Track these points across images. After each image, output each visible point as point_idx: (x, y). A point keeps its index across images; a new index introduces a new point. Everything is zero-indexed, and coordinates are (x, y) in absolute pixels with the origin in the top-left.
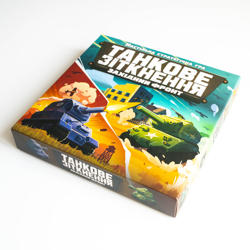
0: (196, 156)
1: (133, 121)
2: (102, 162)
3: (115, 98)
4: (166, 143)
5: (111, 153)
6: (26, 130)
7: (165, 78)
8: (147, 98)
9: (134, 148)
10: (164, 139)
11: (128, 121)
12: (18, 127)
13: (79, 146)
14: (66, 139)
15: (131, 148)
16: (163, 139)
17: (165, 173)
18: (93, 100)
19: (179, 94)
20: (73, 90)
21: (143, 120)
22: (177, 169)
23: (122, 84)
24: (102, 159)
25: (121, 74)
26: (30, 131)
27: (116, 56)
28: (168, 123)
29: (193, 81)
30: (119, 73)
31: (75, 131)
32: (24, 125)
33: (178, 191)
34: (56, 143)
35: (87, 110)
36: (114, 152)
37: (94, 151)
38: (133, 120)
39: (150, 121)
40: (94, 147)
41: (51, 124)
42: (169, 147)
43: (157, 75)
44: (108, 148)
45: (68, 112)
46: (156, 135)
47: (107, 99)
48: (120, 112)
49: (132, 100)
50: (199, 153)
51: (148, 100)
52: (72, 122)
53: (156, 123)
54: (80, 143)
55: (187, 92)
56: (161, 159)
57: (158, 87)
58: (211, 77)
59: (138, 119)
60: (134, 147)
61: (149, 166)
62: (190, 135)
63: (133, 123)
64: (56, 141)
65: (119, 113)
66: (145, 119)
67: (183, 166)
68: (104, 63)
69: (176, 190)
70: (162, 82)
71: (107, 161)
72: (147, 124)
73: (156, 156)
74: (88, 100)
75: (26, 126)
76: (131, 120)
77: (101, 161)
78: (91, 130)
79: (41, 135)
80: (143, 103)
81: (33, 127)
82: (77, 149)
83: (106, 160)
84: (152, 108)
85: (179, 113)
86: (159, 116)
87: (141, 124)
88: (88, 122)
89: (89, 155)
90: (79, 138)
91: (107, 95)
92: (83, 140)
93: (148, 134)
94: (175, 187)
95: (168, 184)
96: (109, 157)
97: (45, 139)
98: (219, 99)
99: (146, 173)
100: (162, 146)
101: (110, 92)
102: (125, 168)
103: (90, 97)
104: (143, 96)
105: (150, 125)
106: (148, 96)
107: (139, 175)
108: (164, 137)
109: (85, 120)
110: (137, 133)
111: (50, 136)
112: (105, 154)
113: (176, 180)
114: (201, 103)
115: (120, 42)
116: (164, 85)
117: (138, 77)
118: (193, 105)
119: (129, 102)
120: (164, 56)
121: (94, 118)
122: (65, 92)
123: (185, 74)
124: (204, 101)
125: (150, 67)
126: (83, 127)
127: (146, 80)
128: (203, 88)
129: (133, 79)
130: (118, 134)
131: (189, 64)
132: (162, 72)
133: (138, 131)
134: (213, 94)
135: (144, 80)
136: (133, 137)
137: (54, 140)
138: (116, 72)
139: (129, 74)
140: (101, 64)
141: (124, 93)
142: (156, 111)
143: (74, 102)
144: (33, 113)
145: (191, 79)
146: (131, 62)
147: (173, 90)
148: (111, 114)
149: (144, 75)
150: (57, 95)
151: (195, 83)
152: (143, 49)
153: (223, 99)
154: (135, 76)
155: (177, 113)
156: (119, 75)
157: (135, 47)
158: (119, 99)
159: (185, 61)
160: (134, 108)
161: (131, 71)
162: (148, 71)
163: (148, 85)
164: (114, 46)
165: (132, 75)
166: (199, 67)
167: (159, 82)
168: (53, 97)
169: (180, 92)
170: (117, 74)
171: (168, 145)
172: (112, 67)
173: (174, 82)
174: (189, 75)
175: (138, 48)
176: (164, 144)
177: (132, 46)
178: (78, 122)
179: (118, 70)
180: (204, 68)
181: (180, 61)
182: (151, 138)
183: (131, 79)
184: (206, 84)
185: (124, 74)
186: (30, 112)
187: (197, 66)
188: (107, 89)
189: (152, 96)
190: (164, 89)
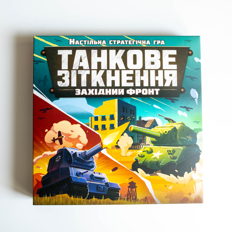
0: (201, 156)
1: (134, 147)
2: (131, 200)
3: (104, 127)
4: (172, 157)
5: (134, 190)
6: (49, 201)
7: (133, 76)
8: (132, 113)
9: (150, 175)
10: (169, 153)
11: (130, 149)
12: (39, 201)
13: (105, 195)
14: (88, 193)
15: (147, 177)
16: (168, 154)
17: (184, 186)
18: (85, 140)
19: (157, 93)
20: (59, 136)
21: (142, 142)
22: (192, 177)
23: (99, 106)
24: (130, 198)
25: (91, 92)
26: (52, 200)
27: (70, 68)
28: (164, 134)
29: (161, 68)
30: (88, 92)
31: (91, 182)
32: (43, 197)
33: (200, 196)
34: (84, 201)
35: (87, 154)
36: (136, 187)
37: (120, 194)
38: (134, 146)
39: (148, 139)
40: (118, 190)
41: (66, 185)
42: (176, 160)
43: (125, 78)
44: (129, 185)
45: (72, 165)
46: (160, 153)
47: (96, 132)
48: (117, 142)
49: (120, 123)
50: (201, 152)
51: (133, 115)
52: (83, 174)
54: (103, 191)
55: (163, 86)
56: (176, 175)
57: (134, 93)
58: (174, 52)
59: (137, 143)
60: (149, 174)
61: (169, 186)
62: (187, 138)
63: (135, 149)
64: (82, 199)
65: (117, 143)
66: (143, 140)
67: (194, 172)
68: (64, 83)
69: (199, 196)
70: (134, 84)
71: (135, 198)
72: (147, 145)
73: (171, 175)
74: (80, 143)
75: (45, 197)
76: (131, 147)
77: (130, 200)
78: (104, 174)
79: (66, 200)
80: (131, 121)
81: (52, 196)
82: (104, 199)
83: (134, 197)
84: (142, 123)
85: (168, 117)
86: (152, 129)
87: (142, 147)
88: (96, 167)
89: (118, 199)
90: (100, 187)
91: (93, 127)
92: (104, 188)
93: (154, 155)
94: (197, 194)
95: (192, 194)
96: (134, 193)
97: (71, 201)
98: (193, 80)
99: (170, 193)
100: (170, 162)
101: (95, 123)
102: (153, 197)
103: (80, 137)
104: (127, 112)
105: (150, 144)
106: (131, 110)
107: (166, 197)
108: (168, 151)
109: (93, 167)
110: (144, 158)
111: (74, 197)
112: (130, 192)
113: (195, 188)
114: (181, 95)
115: (61, 41)
116: (138, 88)
117: (109, 88)
118: (175, 101)
119: (119, 126)
120: (118, 44)
121: (99, 160)
122: (53, 142)
123: (149, 61)
124: (182, 90)
125: (113, 66)
126: (96, 175)
127: (118, 88)
128: (175, 73)
129: (105, 92)
130: (129, 167)
131: (147, 44)
132: (127, 69)
133: (144, 156)
134: (186, 76)
135: (116, 90)
136: (143, 165)
137: (79, 199)
138: (84, 92)
139: (98, 87)
140: (62, 86)
141: (108, 117)
142: (148, 125)
143: (70, 150)
144: (40, 180)
145: (158, 67)
146: (90, 70)
147: (149, 90)
148: (110, 148)
149: (113, 82)
150: (47, 149)
151: (165, 70)
152: (91, 41)
153: (196, 78)
154: (106, 88)
155: (166, 118)
156: (89, 94)
157: (81, 41)
158: (108, 127)
159: (141, 41)
160: (127, 131)
161: (97, 82)
162: (113, 75)
163: (123, 94)
164: (59, 51)
165: (102, 88)
166: (158, 44)
167: (131, 84)
168: (46, 153)
169: (157, 90)
170: (86, 94)
171: (175, 158)
172: (75, 86)
173: (145, 78)
174: (154, 60)
175: (85, 44)
176: (171, 158)
177: (77, 42)
178: (88, 171)
179: (84, 88)
180: (163, 42)
181: (137, 44)
182: (158, 158)
183: (103, 93)
184: (175, 67)
185: (93, 90)
186: (36, 179)
187: (156, 42)
188: (89, 119)
189: (135, 108)
190: (141, 92)
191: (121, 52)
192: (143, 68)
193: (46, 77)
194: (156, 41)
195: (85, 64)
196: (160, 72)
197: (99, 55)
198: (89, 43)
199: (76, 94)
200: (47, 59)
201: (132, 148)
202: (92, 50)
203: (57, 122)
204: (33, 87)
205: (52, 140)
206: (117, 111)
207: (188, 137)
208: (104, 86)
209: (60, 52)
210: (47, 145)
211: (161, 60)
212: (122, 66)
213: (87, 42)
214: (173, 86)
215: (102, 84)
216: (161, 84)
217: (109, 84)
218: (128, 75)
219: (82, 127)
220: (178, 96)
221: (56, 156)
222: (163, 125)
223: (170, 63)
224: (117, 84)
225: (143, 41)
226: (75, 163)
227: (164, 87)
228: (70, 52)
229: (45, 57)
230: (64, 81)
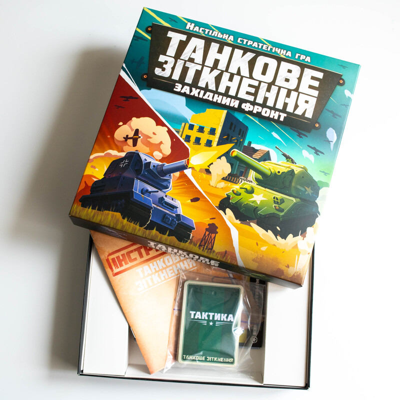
0: (317, 220)
2: (205, 249)
3: (198, 141)
4: (277, 208)
5: (213, 235)
6: (92, 215)
7: (257, 88)
8: (241, 134)
9: (240, 222)
10: (275, 201)
11: (223, 179)
12: (78, 212)
13: (170, 230)
14: (149, 221)
15: (236, 223)
16: (273, 202)
17: (284, 252)
18: (167, 149)
19: (282, 119)
20: (135, 135)
21: (243, 175)
22: (297, 244)
23: (200, 112)
24: (204, 246)
25: (195, 92)
26: (97, 215)
27: (177, 56)
28: (275, 173)
29: (297, 90)
30: (191, 91)
31: (158, 208)
32: (86, 208)
33: (302, 275)
34: (139, 230)
35: (164, 168)
36: (217, 233)
37: (191, 235)
38: (230, 177)
39: (252, 174)
40: (190, 229)
41: (123, 200)
42: (282, 214)
43: (245, 88)
44: (208, 227)
45: (139, 177)
46: (263, 197)
47: (185, 144)
48: (210, 165)
49: (221, 142)
50: (320, 215)
51: (242, 136)
52: (150, 192)
53: (260, 177)
54: (170, 225)
55: (292, 112)
56: (276, 233)
57: (251, 109)
58: (320, 75)
59: (236, 174)
60: (240, 220)
61: (263, 246)
62: (305, 189)
63: (230, 181)
64: (138, 227)
65: (208, 166)
66: (245, 173)
67: (302, 238)
68: (164, 72)
69: (300, 273)
70: (255, 99)
71: (211, 248)
72: (249, 181)
73: (269, 231)
74: (160, 151)
75: (89, 208)
76: (226, 177)
77: (204, 248)
78: (179, 202)
79: (115, 221)
80: (236, 143)
81: (99, 210)
82: (169, 235)
83: (210, 246)
84: (251, 151)
85: (288, 154)
86: (262, 163)
87: (241, 182)
88: (171, 189)
89: (187, 241)
90: (167, 218)
91: (184, 136)
92: (173, 220)
93: (253, 197)
94: (298, 270)
95: (290, 267)
96: (211, 241)
97: (121, 225)
98: (335, 117)
99: (261, 256)
100: (274, 213)
101: (187, 132)
102: (235, 254)
103: (162, 144)
104: (234, 131)
105: (253, 181)
106: (240, 130)
107: (254, 260)
108: (274, 198)
109: (167, 187)
110: (239, 197)
111: (127, 221)
112: (207, 238)
113: (298, 260)
114: (313, 131)
115: (177, 22)
116: (259, 104)
117: (220, 94)
118: (303, 136)
119: (218, 145)
120: (248, 44)
121: (177, 181)
122: (124, 140)
123: (284, 76)
124: (317, 125)
125: (233, 69)
126: (167, 200)
127: (231, 97)
128: (313, 101)
129: (213, 98)
130: (215, 203)
131: (287, 55)
132: (251, 77)
133: (240, 194)
134: (326, 109)
135: (229, 99)
136: (235, 205)
137: (135, 225)
138: (186, 90)
139: (206, 89)
140: (160, 75)
141: (207, 130)
142: (257, 155)
143: (143, 157)
144: (90, 184)
145: (294, 87)
146: (203, 65)
147: (273, 111)
148: (198, 171)
149: (228, 88)
150: (114, 147)
152: (214, 32)
153: (340, 116)
154: (216, 92)
155: (284, 154)
156: (192, 94)
157: (201, 29)
158: (203, 141)
159: (280, 49)
160: (227, 154)
161: (207, 83)
162: (231, 79)
163: (236, 106)
164: (169, 32)
165: (211, 91)
166: (301, 59)
167: (251, 98)
168: (110, 151)
169: (283, 115)
170: (188, 93)
171: (282, 210)
172: (177, 79)
173: (271, 96)
174: (291, 77)
175: (206, 33)
176: (276, 209)
177: (197, 29)
178: (158, 191)
179: (188, 85)
180: (308, 59)
181: (273, 51)
182: (259, 203)
183: (210, 99)
184: (316, 93)
185: (198, 90)
186: (85, 182)
187: (299, 57)
188: (181, 125)
189: (247, 128)
190: (260, 111)
191: (250, 56)
192: (273, 83)
193: (142, 58)
194: (300, 55)
195: (198, 57)
196: (294, 94)
197: (220, 51)
198: (212, 33)
199: (175, 89)
200: (151, 37)
201: (227, 179)
202: (213, 43)
203: (138, 117)
204: (123, 66)
205: (124, 138)
206: (222, 125)
207: (306, 188)
208: (214, 89)
209: (170, 34)
210: (115, 143)
211: (300, 79)
212: (245, 72)
213: (209, 32)
214: (305, 116)
215: (212, 87)
216: (290, 109)
217: (222, 89)
218: (250, 86)
219: (169, 132)
220: (309, 131)
221: (122, 159)
222: (278, 161)
223: (311, 87)
224: (232, 92)
225: (282, 50)
226: (144, 176)
227: (293, 114)
228: (184, 38)
229: (150, 35)
230: (164, 69)
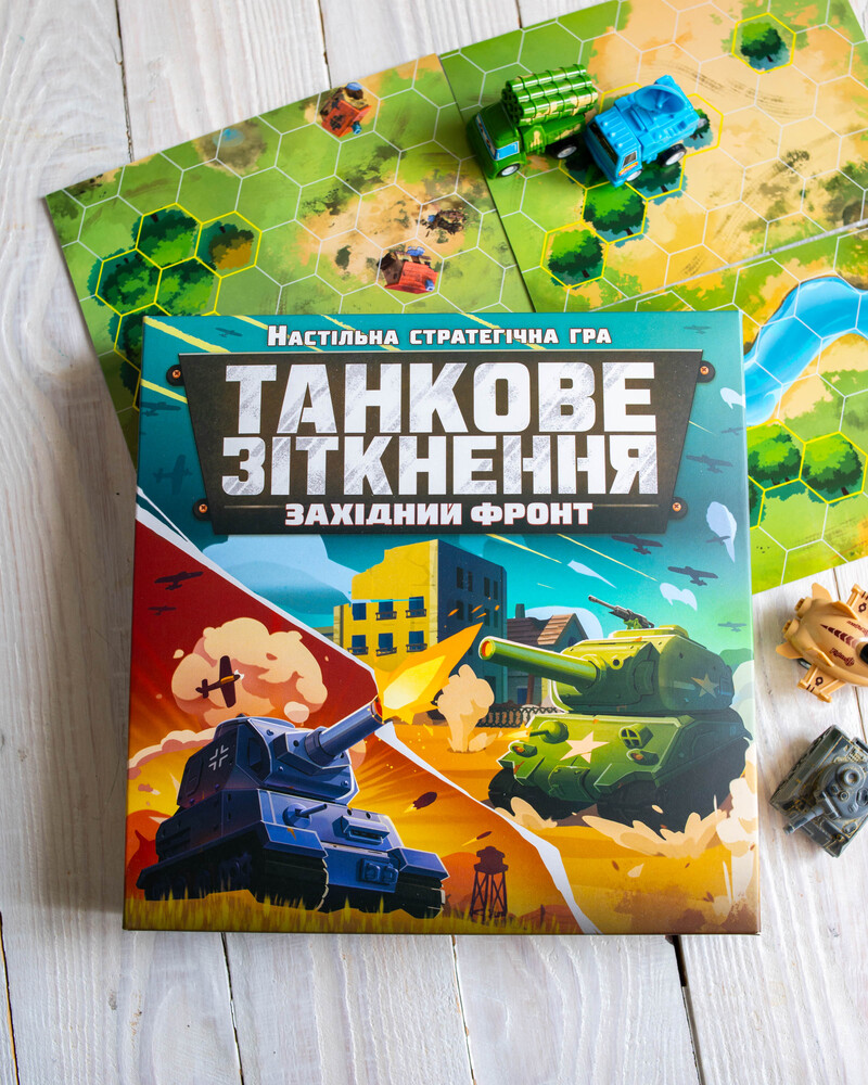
0: (749, 754)
1: (498, 718)
2: (487, 919)
3: (386, 643)
4: (640, 756)
5: (497, 878)
6: (180, 915)
7: (497, 455)
8: (492, 593)
9: (556, 823)
10: (627, 741)
12: (143, 915)
13: (386, 896)
14: (327, 889)
15: (547, 829)
16: (624, 744)
17: (688, 865)
18: (316, 690)
19: (583, 520)
20: (222, 675)
21: (528, 700)
22: (716, 834)
23: (369, 565)
24: (484, 910)
25: (342, 514)
26: (194, 912)
27: (268, 430)
28: (609, 669)
29: (598, 428)
30: (330, 514)
31: (339, 848)
32: (159, 900)
33: (750, 907)
34: (309, 918)
35: (323, 741)
36: (506, 868)
37: (443, 893)
38: (497, 714)
39: (551, 690)
40: (435, 878)
41: (246, 855)
42: (656, 769)
43: (465, 466)
44: (478, 860)
45: (268, 782)
46: (595, 740)
47: (358, 660)
48: (436, 698)
49: (443, 634)
50: (751, 739)
51: (496, 598)
52: (306, 815)
53: (572, 690)
54: (382, 883)
55: (604, 492)
56: (655, 824)
57: (497, 518)
58: (646, 370)
59: (510, 701)
60: (553, 819)
61: (631, 865)
62: (696, 684)
63: (500, 725)
64: (302, 911)
65: (433, 703)
66: (532, 691)
67: (725, 813)
68: (247, 483)
69: (745, 906)
70: (500, 486)
71: (501, 910)
72: (546, 709)
73: (635, 823)
74: (300, 699)
75: (167, 899)
76: (487, 717)
77: (483, 916)
78: (387, 817)
79: (243, 913)
80: (486, 621)
81: (193, 895)
82: (386, 911)
83: (498, 908)
84: (529, 630)
85: (625, 609)
86: (566, 653)
87: (529, 718)
88: (356, 790)
89: (436, 912)
90: (369, 868)
91: (348, 642)
92: (384, 869)
93: (570, 748)
94: (737, 899)
95: (716, 899)
96: (498, 892)
97: (261, 919)
98: (718, 471)
99: (634, 894)
100: (634, 773)
101: (353, 627)
102: (568, 908)
103: (299, 680)
104: (470, 589)
105: (558, 708)
106: (487, 581)
107: (618, 909)
108: (624, 733)
109: (344, 789)
110: (536, 759)
111: (272, 903)
112: (483, 889)
113: (730, 874)
114: (672, 525)
115: (239, 335)
116: (513, 499)
117: (406, 500)
118: (650, 548)
119: (440, 639)
120: (440, 341)
121: (366, 766)
122: (199, 694)
123: (555, 403)
124: (678, 507)
125: (421, 423)
126: (355, 821)
127: (438, 499)
128: (648, 446)
129: (392, 516)
130: (477, 793)
131: (547, 341)
132: (473, 430)
133: (534, 752)
134: (688, 457)
135: (434, 507)
136: (532, 784)
137: (294, 910)
138: (317, 514)
139: (368, 498)
140: (239, 493)
141: (401, 607)
142: (549, 636)
143: (261, 727)
144: (151, 836)
145: (588, 423)
146: (341, 434)
147: (555, 506)
148: (410, 722)
149: (423, 479)
150: (180, 720)
151: (611, 437)
152: (344, 334)
153: (729, 464)
154: (395, 499)
155: (615, 609)
156: (336, 521)
157: (308, 335)
158: (401, 641)
159: (524, 332)
160: (470, 657)
161: (365, 480)
162: (423, 452)
163: (458, 521)
164: (229, 368)
165: (382, 499)
166: (586, 341)
167: (489, 487)
168: (174, 735)
169: (584, 509)
170: (324, 521)
171: (651, 760)
172: (285, 491)
173: (539, 466)
174: (573, 400)
175: (324, 342)
176: (637, 761)
177: (296, 338)
178: (325, 806)
179: (317, 499)
180: (604, 336)
181: (509, 341)
182: (588, 758)
183: (386, 520)
184: (649, 422)
185: (348, 507)
186: (137, 833)
187: (580, 336)
188: (332, 612)
189: (501, 572)
190: (522, 515)
191: (452, 372)
192: (533, 428)
193: (181, 459)
194: (579, 331)
195: (322, 415)
196: (595, 443)
197: (373, 383)
198: (339, 339)
199: (288, 522)
200: (187, 396)
201: (491, 721)
202: (348, 366)
203: (217, 624)
204: (137, 496)
205: (198, 690)
206: (436, 583)
207: (698, 681)
208: (389, 492)
209: (233, 373)
210: (178, 708)
211: (598, 397)
212: (454, 421)
213: (329, 338)
214: (641, 492)
215: (381, 486)
216: (596, 486)
217: (408, 486)
218: (477, 454)
219: (308, 640)
220: (661, 530)
221: (209, 749)
222: (606, 636)
223: (632, 410)
224: (437, 487)
225: (531, 331)
226: (278, 776)
227: (607, 497)
228: (269, 373)
229: (182, 389)
